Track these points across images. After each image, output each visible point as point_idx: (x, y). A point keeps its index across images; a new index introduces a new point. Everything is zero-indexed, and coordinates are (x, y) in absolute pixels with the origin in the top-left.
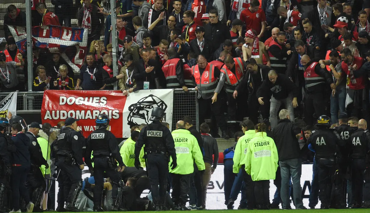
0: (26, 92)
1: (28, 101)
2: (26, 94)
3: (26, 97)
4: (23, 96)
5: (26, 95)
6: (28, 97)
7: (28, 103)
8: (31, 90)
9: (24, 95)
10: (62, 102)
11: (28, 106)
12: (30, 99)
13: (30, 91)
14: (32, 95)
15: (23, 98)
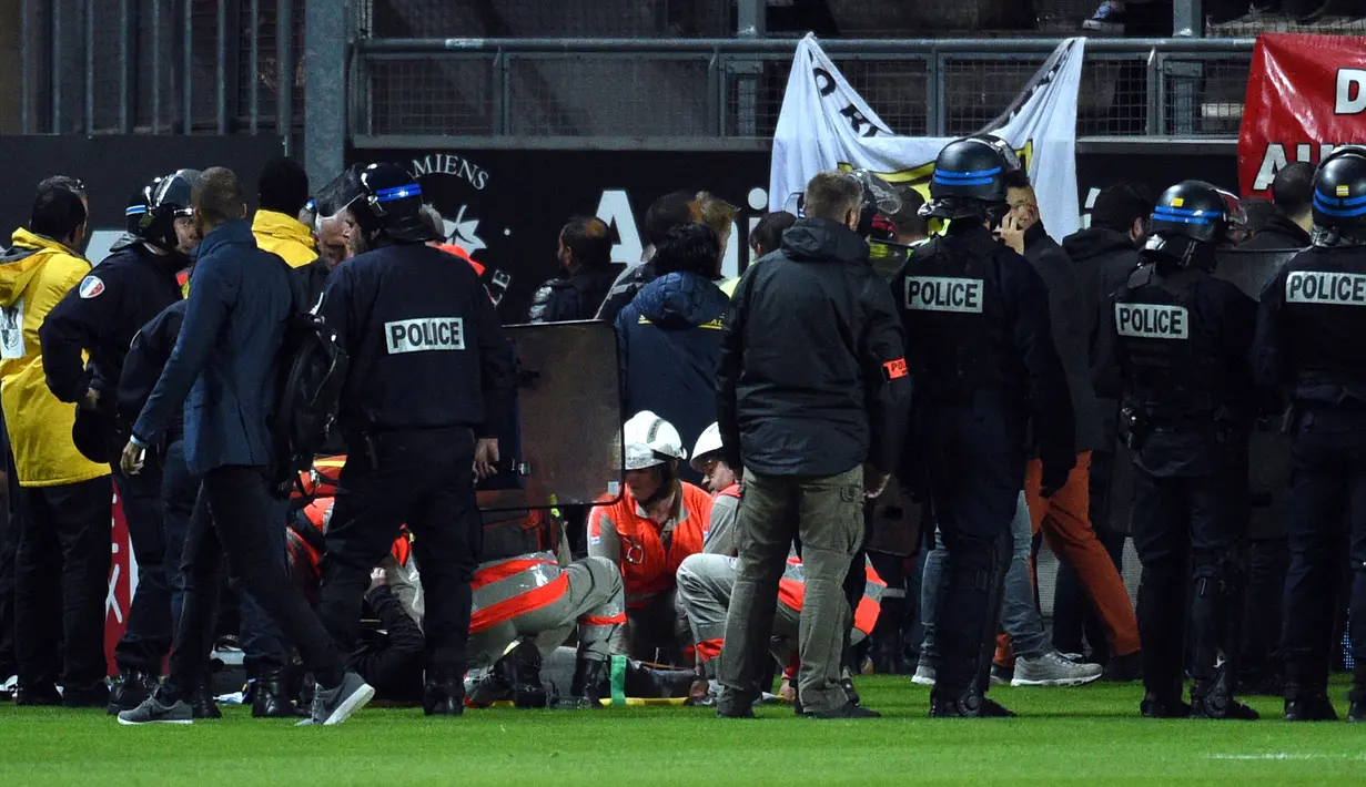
0: (1163, 41)
1: (1168, 86)
2: (1160, 49)
3: (1161, 66)
4: (1146, 62)
5: (1162, 56)
6: (1170, 65)
7: (1169, 99)
8: (1187, 31)
9: (1152, 53)
10: (1350, 100)
11: (1169, 112)
12: (1181, 77)
13: (1183, 33)
14: (1190, 55)
15: (1145, 70)
